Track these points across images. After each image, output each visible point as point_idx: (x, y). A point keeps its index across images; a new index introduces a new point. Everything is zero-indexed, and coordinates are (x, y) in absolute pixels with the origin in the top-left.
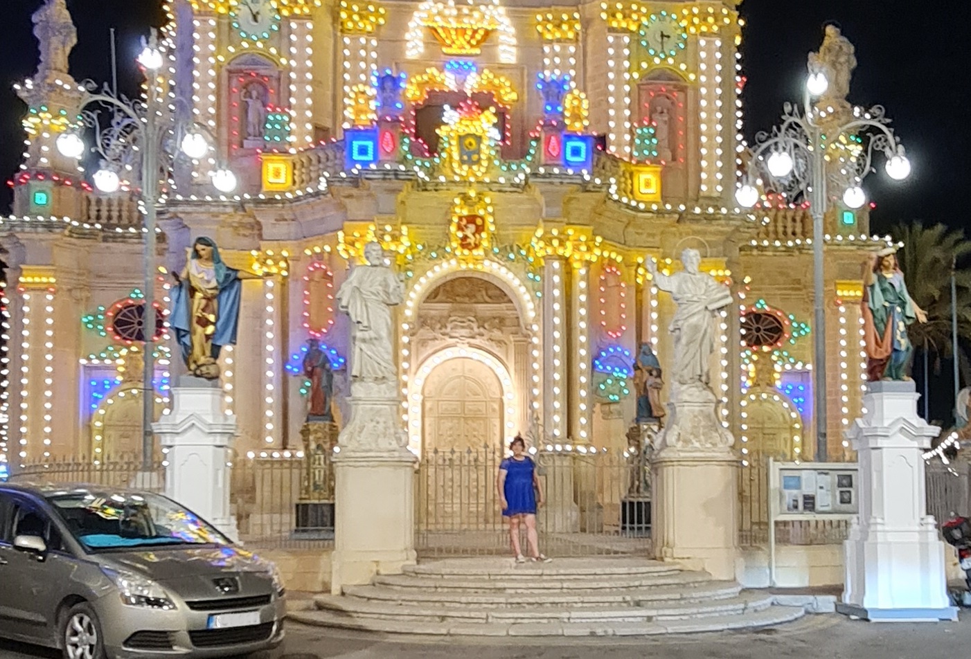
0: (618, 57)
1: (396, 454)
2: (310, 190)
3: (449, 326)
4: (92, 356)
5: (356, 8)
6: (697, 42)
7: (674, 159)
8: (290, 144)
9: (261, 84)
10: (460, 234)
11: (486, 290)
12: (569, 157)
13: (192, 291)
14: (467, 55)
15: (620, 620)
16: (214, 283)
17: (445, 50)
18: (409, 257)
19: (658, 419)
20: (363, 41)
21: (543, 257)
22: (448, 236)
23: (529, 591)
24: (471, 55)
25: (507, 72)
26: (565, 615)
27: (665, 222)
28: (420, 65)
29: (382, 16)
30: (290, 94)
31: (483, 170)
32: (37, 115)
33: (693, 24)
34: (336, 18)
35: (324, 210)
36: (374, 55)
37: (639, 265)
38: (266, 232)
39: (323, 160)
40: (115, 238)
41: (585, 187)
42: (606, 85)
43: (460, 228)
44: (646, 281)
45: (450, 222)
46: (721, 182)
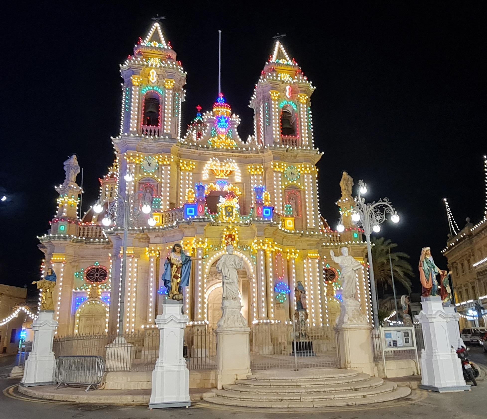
0: (277, 181)
1: (243, 329)
2: (170, 225)
4: (77, 288)
5: (185, 162)
6: (304, 176)
7: (298, 215)
8: (161, 209)
9: (150, 187)
10: (226, 241)
12: (265, 214)
13: (172, 265)
14: (224, 179)
16: (181, 262)
17: (216, 177)
18: (207, 250)
20: (187, 173)
21: (257, 250)
22: (221, 242)
23: (311, 386)
24: (225, 179)
25: (238, 185)
26: (333, 397)
27: (297, 237)
28: (207, 182)
29: (194, 165)
30: (161, 191)
31: (234, 218)
32: (63, 197)
33: (302, 170)
34: (178, 166)
35: (174, 232)
36: (191, 178)
37: (288, 252)
38: (151, 241)
39: (174, 215)
40: (90, 242)
41: (271, 225)
42: (274, 190)
43: (226, 239)
44: (290, 258)
45: (222, 237)
46: (314, 223)
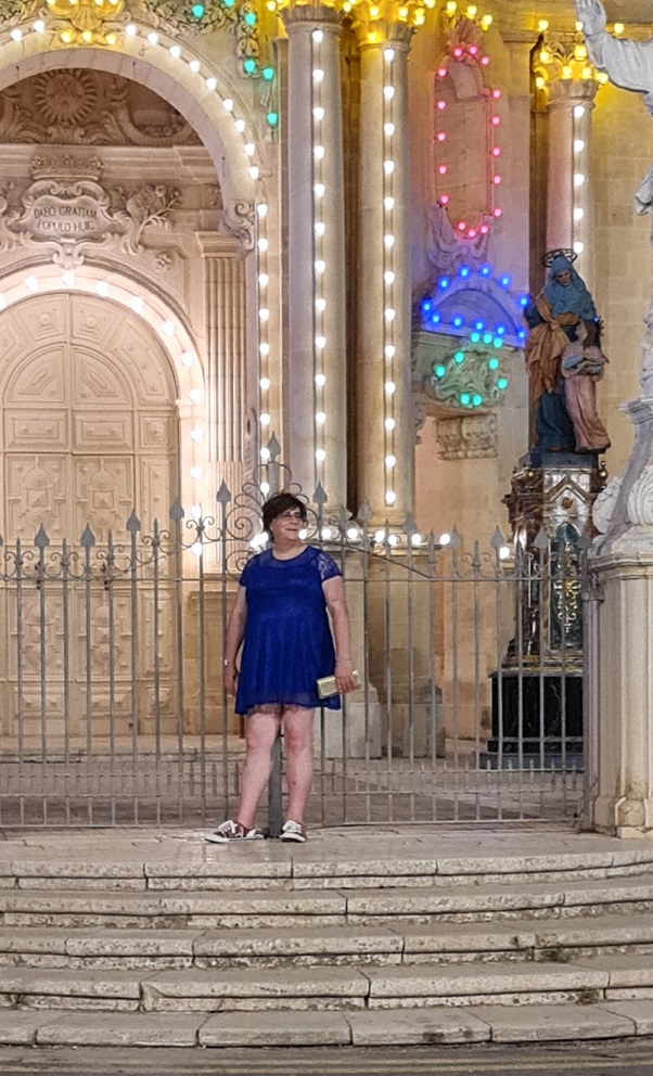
3: (31, 206)
11: (130, 107)
15: (506, 999)
19: (591, 457)
21: (286, 16)
23: (255, 923)
37: (540, 41)
